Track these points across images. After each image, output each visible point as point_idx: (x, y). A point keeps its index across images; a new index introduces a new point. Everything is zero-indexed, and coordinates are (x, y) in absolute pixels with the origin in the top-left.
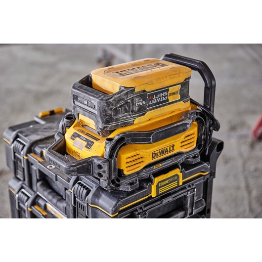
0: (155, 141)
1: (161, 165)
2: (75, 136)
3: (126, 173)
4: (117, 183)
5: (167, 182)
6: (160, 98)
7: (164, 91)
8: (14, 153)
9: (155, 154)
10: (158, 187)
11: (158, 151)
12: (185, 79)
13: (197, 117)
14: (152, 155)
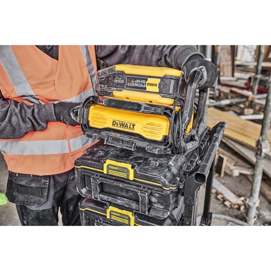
1: (119, 135)
3: (91, 124)
4: (84, 128)
5: (116, 168)
6: (138, 83)
10: (108, 167)
11: (119, 122)
12: (166, 75)
13: (165, 111)
14: (113, 122)
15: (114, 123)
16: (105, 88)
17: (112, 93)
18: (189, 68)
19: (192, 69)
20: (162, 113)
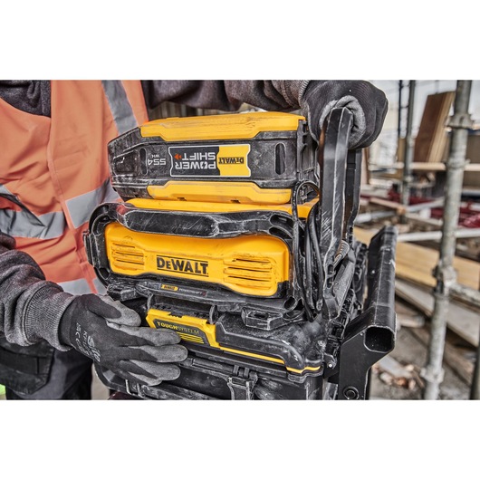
1: (176, 289)
3: (113, 268)
6: (199, 161)
7: (208, 150)
9: (163, 261)
11: (170, 260)
12: (261, 133)
13: (273, 226)
14: (158, 260)
15: (161, 263)
16: (129, 180)
17: (146, 190)
18: (316, 105)
19: (323, 106)
20: (268, 232)
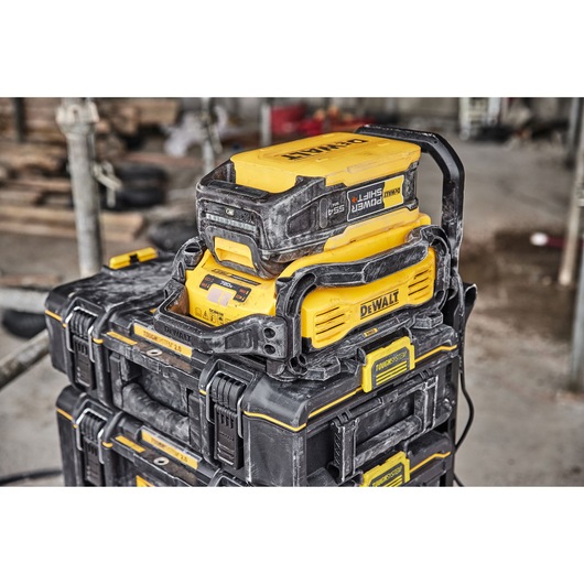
0: (369, 280)
1: (376, 330)
2: (208, 282)
3: (317, 344)
4: (301, 364)
5: (389, 362)
6: (370, 200)
7: (377, 187)
8: (71, 335)
9: (365, 307)
10: (375, 372)
11: (371, 303)
12: (412, 164)
14: (362, 309)
15: (364, 311)
16: (306, 238)
17: (323, 244)
